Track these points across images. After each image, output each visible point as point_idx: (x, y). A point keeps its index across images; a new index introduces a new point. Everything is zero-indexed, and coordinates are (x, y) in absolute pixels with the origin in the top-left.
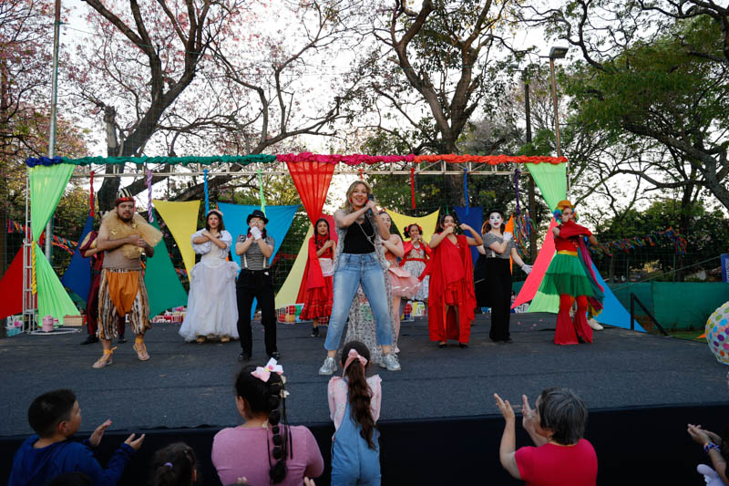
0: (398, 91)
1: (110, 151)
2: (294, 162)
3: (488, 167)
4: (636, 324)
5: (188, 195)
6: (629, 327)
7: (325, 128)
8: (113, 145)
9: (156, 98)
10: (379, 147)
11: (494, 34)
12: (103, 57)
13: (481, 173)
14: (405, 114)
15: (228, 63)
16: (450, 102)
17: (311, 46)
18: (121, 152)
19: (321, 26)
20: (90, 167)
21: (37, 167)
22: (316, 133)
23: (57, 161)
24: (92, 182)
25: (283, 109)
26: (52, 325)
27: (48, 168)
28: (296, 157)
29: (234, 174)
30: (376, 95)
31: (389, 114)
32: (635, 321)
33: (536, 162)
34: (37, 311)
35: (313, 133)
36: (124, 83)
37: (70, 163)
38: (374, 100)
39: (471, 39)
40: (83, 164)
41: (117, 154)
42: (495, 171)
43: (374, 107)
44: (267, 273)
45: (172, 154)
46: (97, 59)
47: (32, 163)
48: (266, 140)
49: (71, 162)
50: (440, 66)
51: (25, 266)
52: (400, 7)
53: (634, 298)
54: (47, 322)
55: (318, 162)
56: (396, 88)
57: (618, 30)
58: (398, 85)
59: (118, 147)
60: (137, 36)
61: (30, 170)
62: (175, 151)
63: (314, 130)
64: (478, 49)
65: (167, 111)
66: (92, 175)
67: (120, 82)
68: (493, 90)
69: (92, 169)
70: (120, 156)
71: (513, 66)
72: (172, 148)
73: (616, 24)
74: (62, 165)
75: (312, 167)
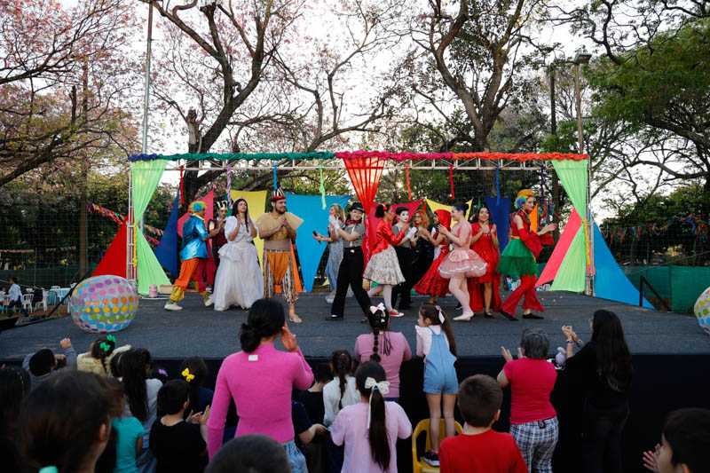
0: (434, 89)
1: (192, 148)
2: (350, 159)
3: (517, 164)
4: (645, 301)
5: (255, 185)
6: (638, 304)
7: (370, 125)
8: (194, 142)
9: (228, 101)
10: (415, 139)
11: (522, 34)
12: (171, 59)
13: (511, 168)
14: (441, 112)
15: (286, 67)
16: (480, 98)
17: (358, 51)
18: (200, 147)
19: (367, 34)
20: (180, 162)
21: (138, 162)
22: (363, 130)
23: (153, 157)
24: (181, 174)
25: (335, 108)
26: (156, 292)
27: (146, 163)
28: (352, 154)
29: (299, 169)
30: (413, 92)
31: (424, 108)
32: (644, 299)
33: (559, 159)
34: (137, 281)
35: (360, 130)
36: (190, 82)
37: (164, 159)
38: (412, 97)
39: (503, 43)
40: (174, 160)
41: (196, 149)
42: (523, 167)
43: (411, 102)
44: (353, 251)
45: (236, 149)
46: (165, 60)
47: (135, 158)
48: (321, 137)
50: (472, 65)
51: (128, 244)
52: (438, 15)
53: (643, 279)
54: (153, 290)
55: (370, 158)
56: (432, 87)
57: (642, 26)
58: (433, 84)
59: (197, 143)
60: (211, 47)
61: (132, 165)
63: (361, 127)
64: (508, 51)
65: (237, 111)
66: (182, 168)
67: (188, 83)
68: (521, 88)
69: (181, 164)
70: (198, 152)
71: (540, 62)
73: (640, 20)
74: (158, 160)
75: (364, 163)
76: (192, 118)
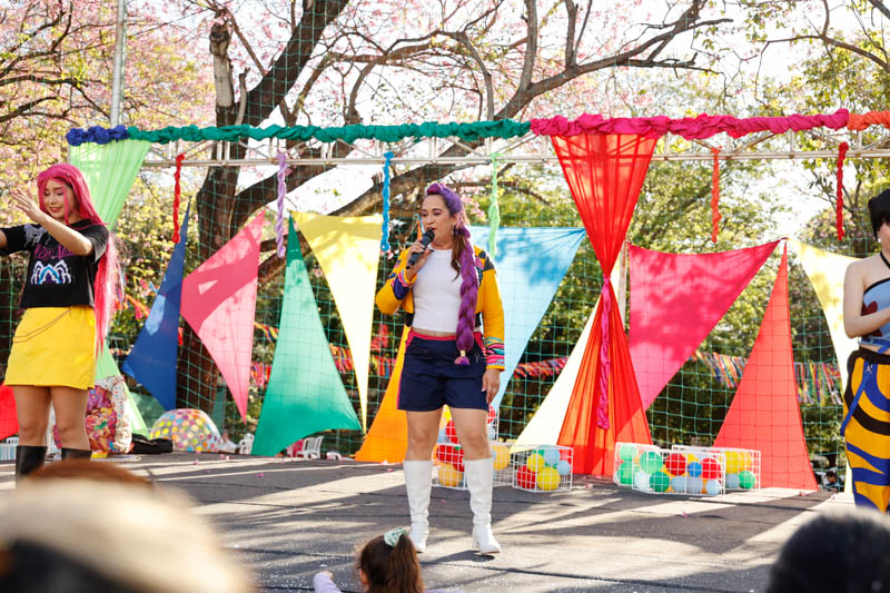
1: (225, 115)
2: (566, 135)
8: (226, 104)
18: (241, 114)
20: (177, 147)
21: (84, 145)
23: (120, 134)
24: (177, 176)
25: (573, 12)
27: (101, 148)
28: (569, 124)
29: (457, 161)
35: (640, 64)
37: (140, 138)
40: (163, 140)
41: (233, 119)
45: (352, 116)
47: (76, 138)
48: (531, 86)
49: (143, 135)
55: (619, 135)
59: (235, 106)
61: (73, 151)
62: (357, 108)
63: (644, 55)
66: (180, 161)
69: (180, 150)
70: (238, 123)
72: (353, 104)
74: (128, 145)
75: (604, 145)
76: (218, 44)
